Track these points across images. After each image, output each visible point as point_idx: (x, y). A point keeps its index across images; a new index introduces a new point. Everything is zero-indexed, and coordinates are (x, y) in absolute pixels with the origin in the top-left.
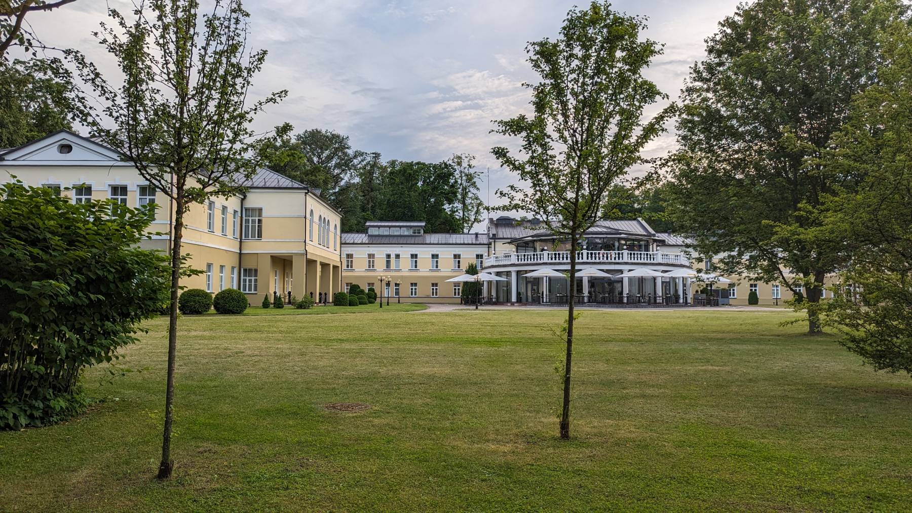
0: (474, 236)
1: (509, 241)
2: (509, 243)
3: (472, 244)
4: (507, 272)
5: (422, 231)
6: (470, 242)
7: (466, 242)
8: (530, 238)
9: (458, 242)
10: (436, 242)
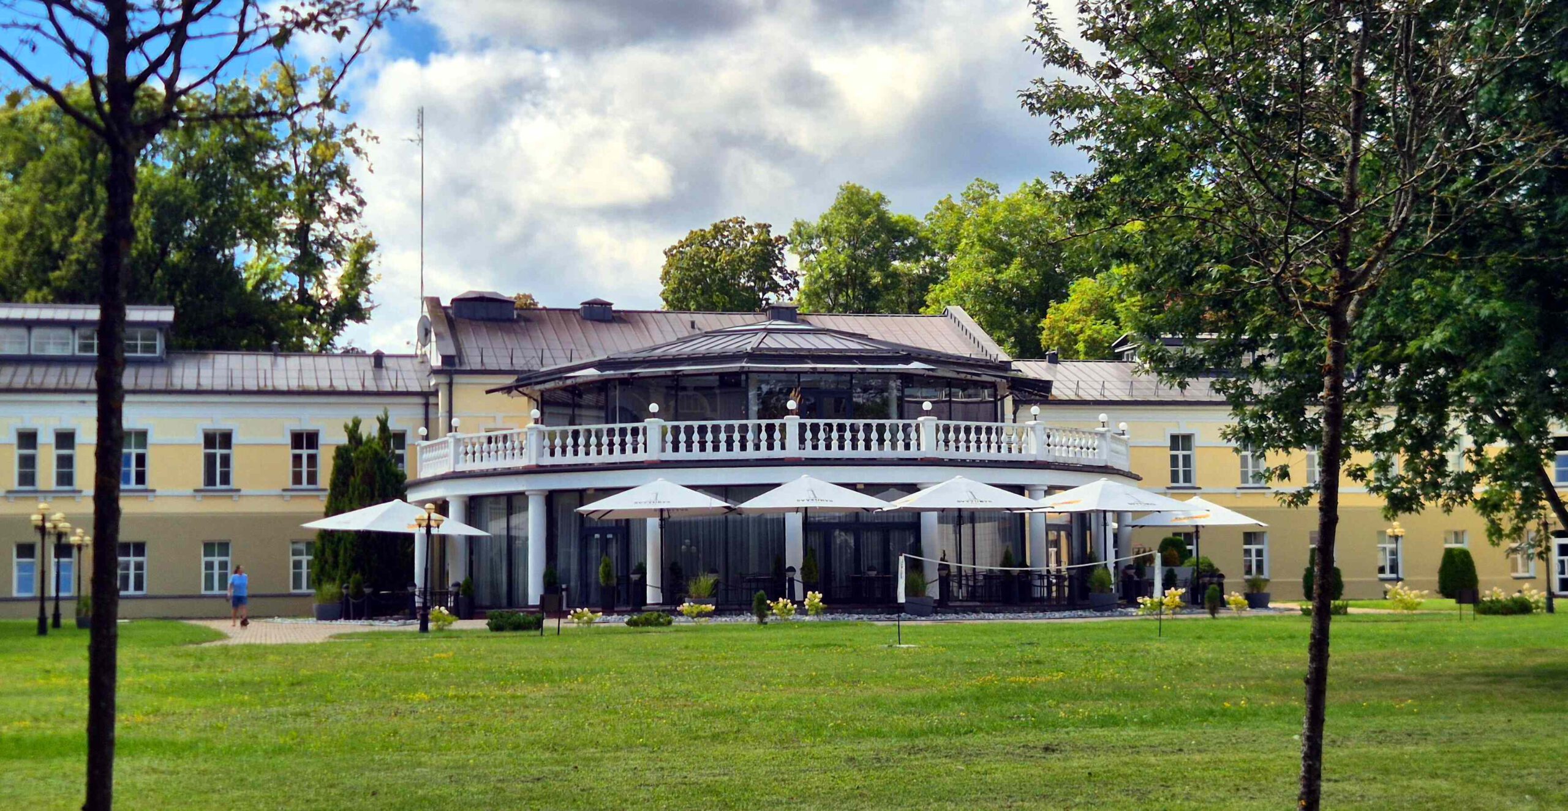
0: (368, 364)
1: (510, 380)
2: (508, 390)
3: (365, 393)
4: (510, 497)
5: (160, 343)
6: (357, 387)
7: (340, 385)
8: (592, 372)
9: (311, 383)
10: (221, 384)
